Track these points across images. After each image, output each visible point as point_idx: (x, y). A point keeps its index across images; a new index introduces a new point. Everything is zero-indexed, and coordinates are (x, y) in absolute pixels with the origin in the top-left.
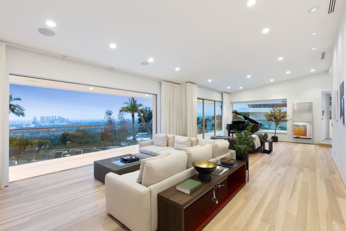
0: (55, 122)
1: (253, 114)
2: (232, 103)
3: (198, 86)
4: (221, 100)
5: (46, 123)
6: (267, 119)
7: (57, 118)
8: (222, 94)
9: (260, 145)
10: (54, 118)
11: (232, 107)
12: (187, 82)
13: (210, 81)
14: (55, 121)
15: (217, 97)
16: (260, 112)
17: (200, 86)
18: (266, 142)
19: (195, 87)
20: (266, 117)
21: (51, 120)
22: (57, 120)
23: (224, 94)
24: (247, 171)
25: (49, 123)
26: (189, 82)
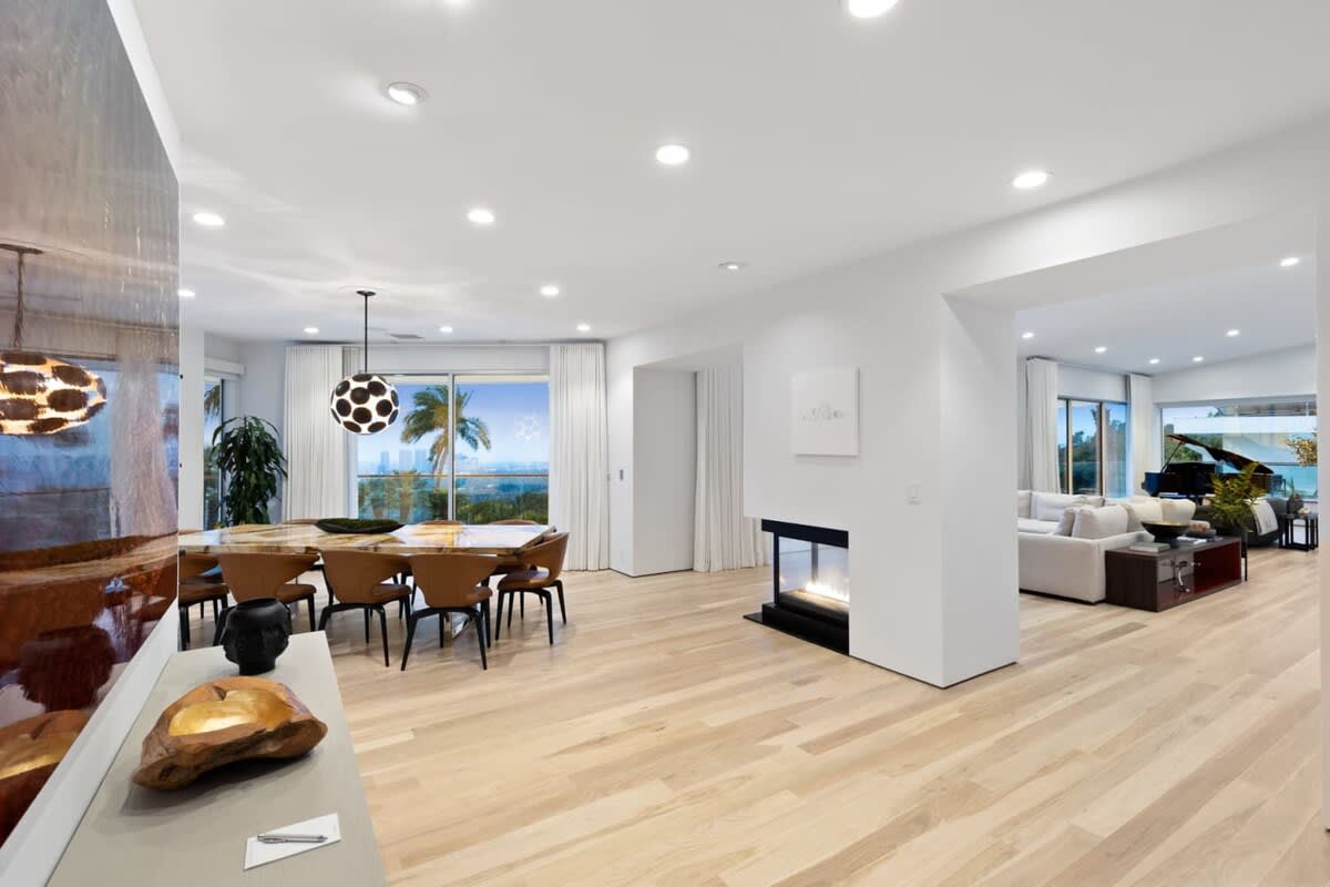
1: (1242, 439)
2: (1160, 407)
3: (1059, 366)
4: (1121, 398)
6: (1302, 456)
8: (1126, 379)
9: (1274, 526)
11: (1159, 418)
12: (1033, 357)
13: (1101, 350)
15: (1110, 390)
16: (1272, 435)
17: (1064, 365)
18: (1297, 517)
19: (1052, 367)
20: (1298, 452)
23: (1134, 381)
24: (1243, 560)
26: (1038, 357)
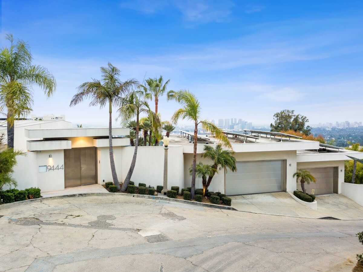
0: (235, 128)
5: (224, 129)
7: (237, 122)
10: (234, 122)
14: (235, 126)
21: (230, 124)
22: (237, 124)
25: (228, 129)
